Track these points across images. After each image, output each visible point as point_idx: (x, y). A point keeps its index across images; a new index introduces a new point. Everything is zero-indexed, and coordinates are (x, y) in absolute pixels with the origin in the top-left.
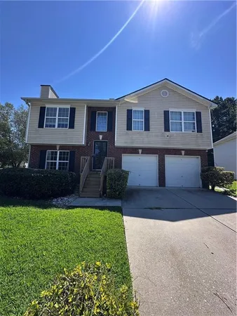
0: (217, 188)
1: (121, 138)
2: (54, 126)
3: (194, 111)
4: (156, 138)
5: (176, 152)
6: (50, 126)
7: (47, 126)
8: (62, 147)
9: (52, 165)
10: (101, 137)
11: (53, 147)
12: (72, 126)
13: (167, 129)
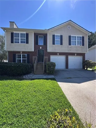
0: (88, 69)
1: (50, 48)
2: (19, 42)
3: (81, 36)
4: (65, 48)
5: (73, 54)
6: (17, 42)
7: (15, 42)
8: (23, 52)
9: (19, 61)
10: (41, 48)
11: (19, 52)
12: (27, 42)
13: (70, 44)
